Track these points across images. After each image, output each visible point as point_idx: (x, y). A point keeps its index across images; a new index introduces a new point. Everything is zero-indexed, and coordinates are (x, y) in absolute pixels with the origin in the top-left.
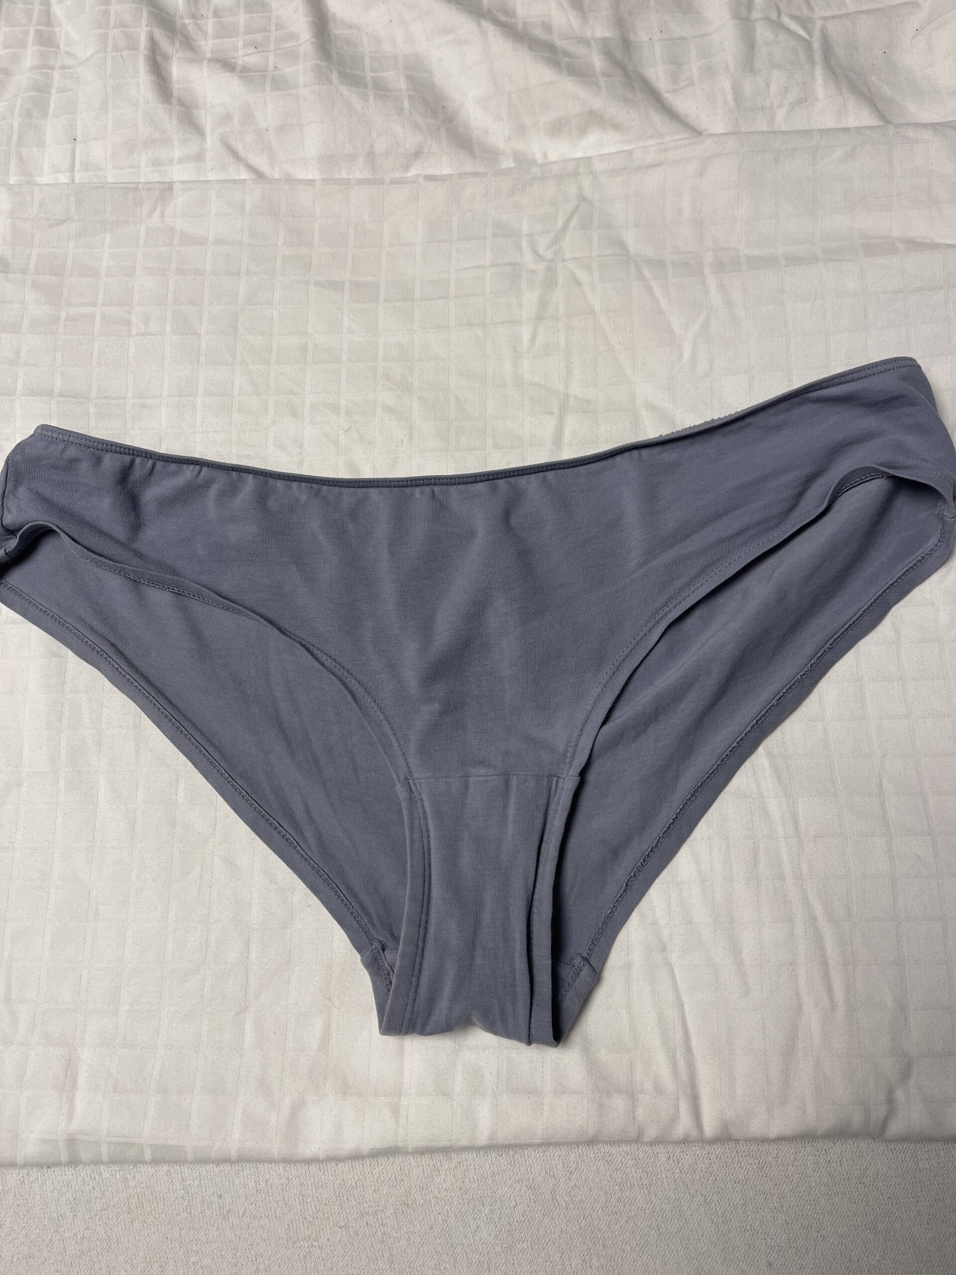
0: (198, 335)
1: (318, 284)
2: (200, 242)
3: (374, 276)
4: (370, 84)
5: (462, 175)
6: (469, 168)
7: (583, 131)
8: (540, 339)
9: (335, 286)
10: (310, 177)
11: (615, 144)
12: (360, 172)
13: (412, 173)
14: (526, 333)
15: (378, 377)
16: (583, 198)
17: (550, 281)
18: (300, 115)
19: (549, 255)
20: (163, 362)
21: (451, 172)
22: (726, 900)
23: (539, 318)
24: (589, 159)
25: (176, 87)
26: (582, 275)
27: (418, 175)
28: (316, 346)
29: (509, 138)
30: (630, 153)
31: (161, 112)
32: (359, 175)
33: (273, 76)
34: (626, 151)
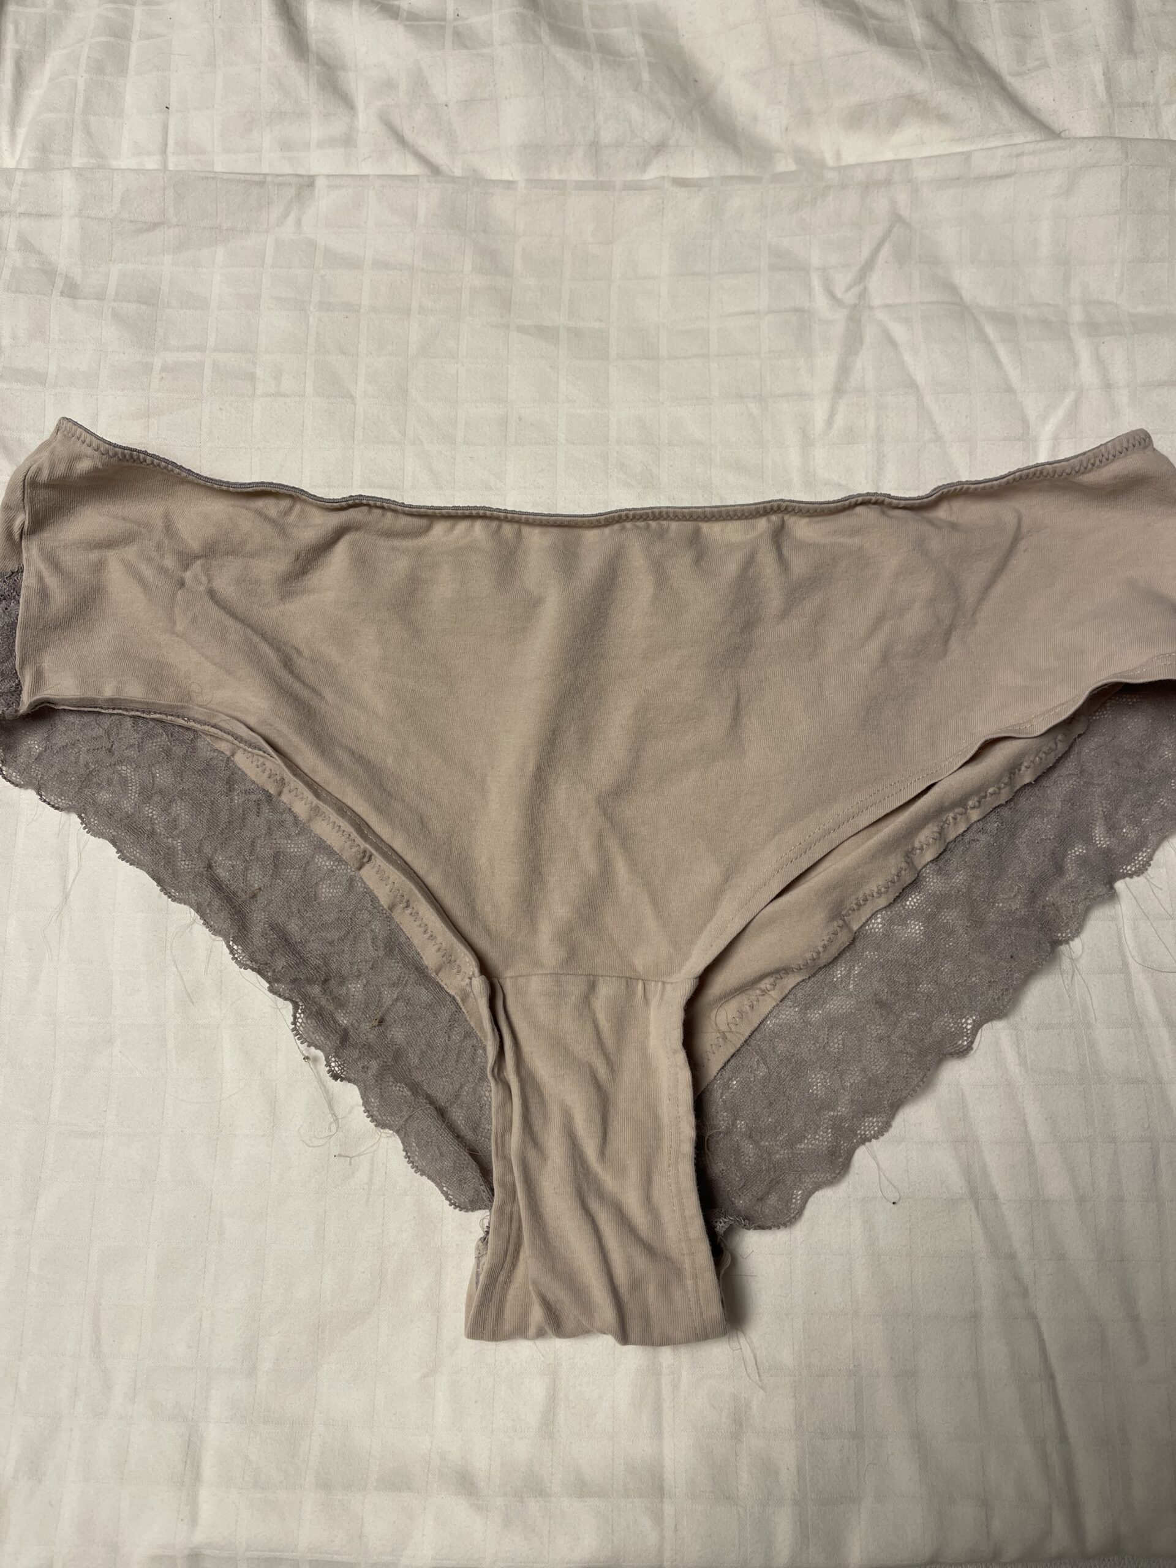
0: (352, 398)
1: (521, 329)
2: (353, 264)
3: (601, 321)
4: (594, 46)
5: (727, 179)
6: (732, 169)
7: (895, 122)
8: (839, 421)
9: (546, 333)
10: (507, 176)
11: (942, 142)
12: (578, 171)
13: (652, 174)
14: (819, 411)
15: (610, 466)
16: (897, 218)
17: (853, 339)
18: (495, 85)
19: (850, 298)
20: (302, 436)
21: (706, 174)
23: (839, 390)
24: (907, 163)
25: (314, 38)
26: (899, 332)
27: (663, 178)
28: (520, 419)
29: (787, 129)
30: (966, 156)
31: (293, 73)
32: (576, 176)
33: (454, 27)
34: (962, 153)
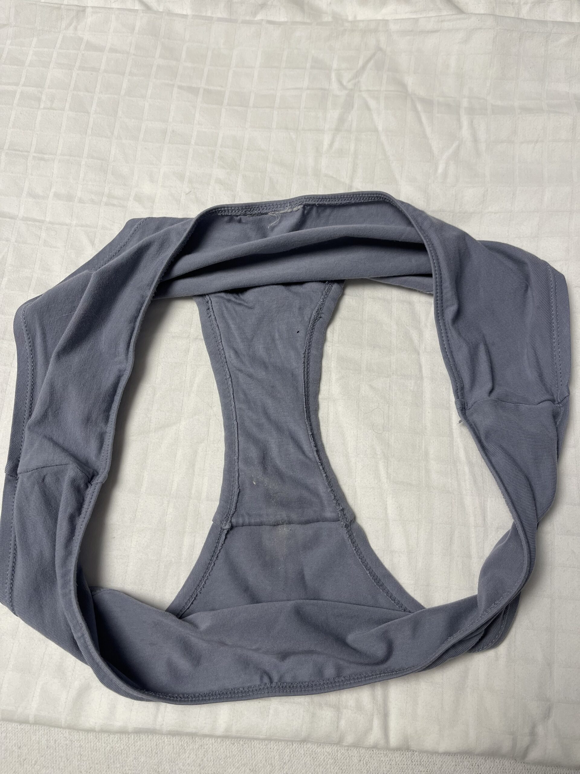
0: (88, 113)
1: (180, 87)
2: (100, 49)
3: (222, 87)
5: (294, 23)
6: (298, 19)
7: (383, 2)
8: (336, 145)
9: (194, 91)
10: (185, 13)
11: (406, 13)
12: (221, 13)
13: (259, 17)
14: (326, 140)
15: (215, 158)
16: (379, 49)
17: (348, 105)
19: (350, 86)
20: (60, 130)
21: (286, 20)
22: (425, 568)
23: (337, 130)
24: (387, 21)
26: (372, 103)
27: (262, 20)
28: (173, 131)
29: (330, 3)
30: (416, 20)
32: (219, 15)
34: (414, 18)
